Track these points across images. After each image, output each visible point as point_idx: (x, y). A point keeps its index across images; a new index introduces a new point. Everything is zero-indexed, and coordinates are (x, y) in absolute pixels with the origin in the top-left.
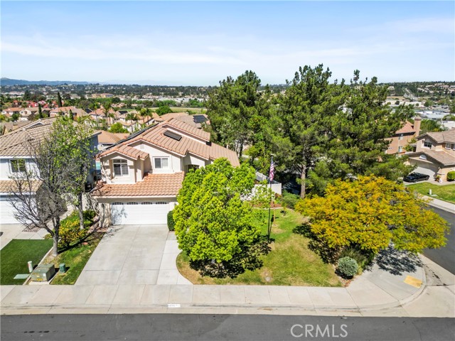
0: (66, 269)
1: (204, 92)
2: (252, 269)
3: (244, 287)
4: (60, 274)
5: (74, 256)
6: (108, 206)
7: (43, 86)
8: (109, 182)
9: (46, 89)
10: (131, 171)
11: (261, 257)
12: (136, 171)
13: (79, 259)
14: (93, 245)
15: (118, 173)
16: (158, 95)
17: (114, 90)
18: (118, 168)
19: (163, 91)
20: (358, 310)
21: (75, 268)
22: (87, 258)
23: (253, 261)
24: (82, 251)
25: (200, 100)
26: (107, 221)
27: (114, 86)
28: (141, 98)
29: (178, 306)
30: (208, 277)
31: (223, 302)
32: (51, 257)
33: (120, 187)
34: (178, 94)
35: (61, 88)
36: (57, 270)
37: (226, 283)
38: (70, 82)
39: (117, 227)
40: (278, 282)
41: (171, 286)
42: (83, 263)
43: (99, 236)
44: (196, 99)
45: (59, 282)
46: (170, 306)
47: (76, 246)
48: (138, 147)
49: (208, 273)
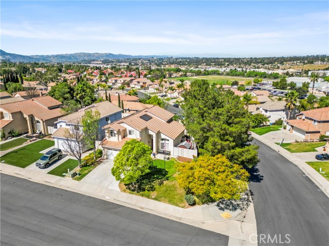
0: (80, 175)
1: (246, 63)
2: (149, 191)
3: (140, 198)
4: (78, 176)
5: (86, 170)
6: (106, 150)
7: (139, 59)
8: (108, 139)
9: (141, 61)
10: (117, 135)
11: (157, 186)
12: (119, 136)
13: (87, 171)
14: (95, 166)
15: (112, 135)
16: (210, 65)
17: (181, 62)
18: (112, 133)
19: (215, 62)
20: (180, 219)
21: (83, 175)
22: (90, 172)
23: (152, 188)
24: (90, 168)
25: (239, 69)
26: (105, 157)
27: (182, 58)
28: (197, 67)
29: (109, 198)
30: (128, 190)
31: (126, 201)
32: (77, 169)
33: (111, 142)
34: (224, 65)
35: (149, 60)
36: (77, 174)
37: (133, 194)
38: (155, 56)
39: (108, 160)
40: (156, 199)
41: (112, 190)
42: (87, 174)
43: (99, 163)
44: (236, 69)
45: (75, 179)
46: (106, 197)
47: (89, 166)
48: (122, 124)
49: (129, 189)
